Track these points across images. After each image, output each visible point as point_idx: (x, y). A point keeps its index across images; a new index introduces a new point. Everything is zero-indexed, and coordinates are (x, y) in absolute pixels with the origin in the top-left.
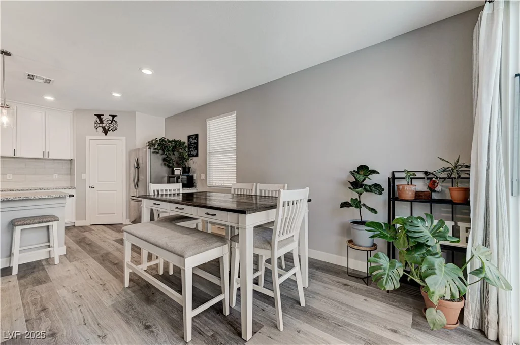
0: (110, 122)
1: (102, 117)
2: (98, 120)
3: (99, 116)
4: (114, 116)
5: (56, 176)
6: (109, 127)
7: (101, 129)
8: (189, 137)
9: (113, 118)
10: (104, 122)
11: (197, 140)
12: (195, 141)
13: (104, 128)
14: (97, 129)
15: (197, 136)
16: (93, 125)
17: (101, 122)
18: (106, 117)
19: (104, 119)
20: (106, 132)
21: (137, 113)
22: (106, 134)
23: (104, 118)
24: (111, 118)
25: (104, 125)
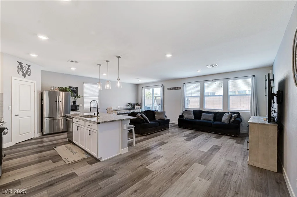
0: (27, 69)
1: (22, 64)
2: (19, 65)
3: (20, 63)
4: (29, 66)
6: (27, 73)
7: (21, 73)
8: (70, 87)
9: (29, 67)
10: (23, 68)
11: (77, 90)
13: (23, 72)
14: (19, 72)
15: (77, 88)
16: (16, 69)
17: (22, 68)
18: (24, 65)
19: (23, 66)
20: (25, 75)
22: (25, 77)
24: (28, 67)
25: (23, 71)
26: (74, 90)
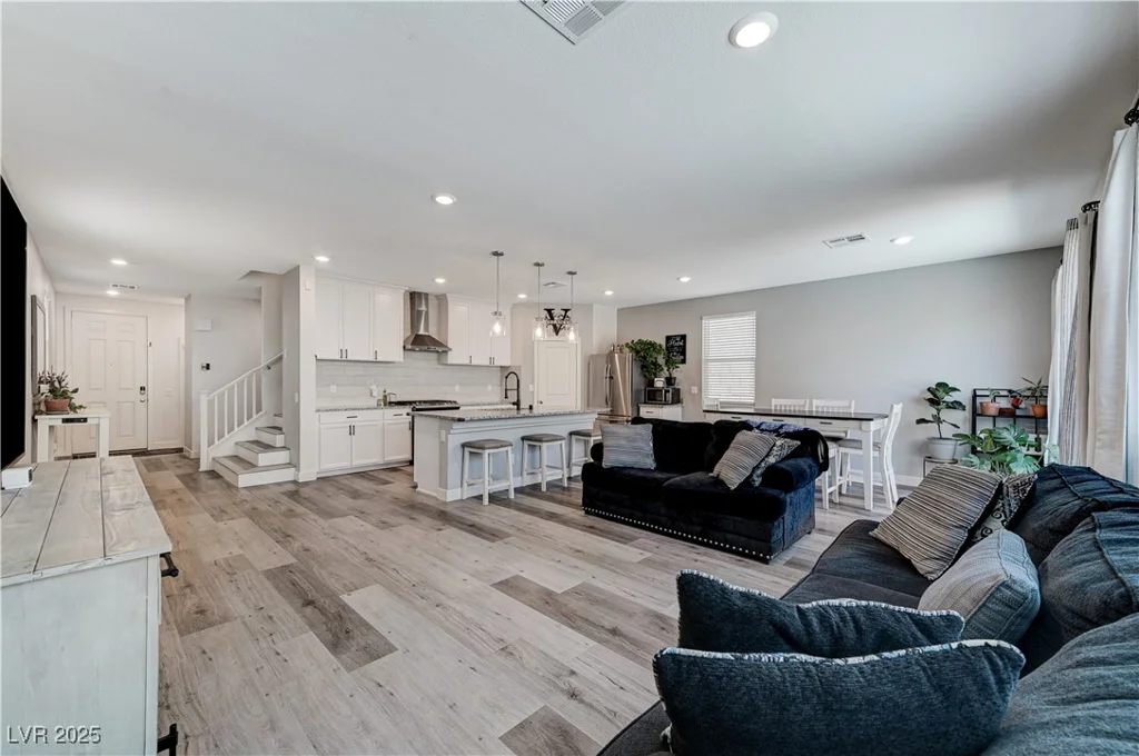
0: (562, 318)
1: (553, 311)
2: (548, 316)
3: (549, 311)
4: (566, 311)
5: (490, 388)
6: (561, 325)
7: (551, 327)
8: (668, 338)
9: (566, 313)
10: (555, 318)
11: (685, 342)
12: (681, 344)
13: (554, 326)
14: (546, 327)
15: (683, 337)
16: (542, 322)
17: (552, 318)
18: (557, 312)
19: (554, 315)
20: (557, 330)
21: (594, 306)
22: (557, 334)
23: (555, 313)
24: (563, 313)
25: (555, 322)
26: (677, 344)
